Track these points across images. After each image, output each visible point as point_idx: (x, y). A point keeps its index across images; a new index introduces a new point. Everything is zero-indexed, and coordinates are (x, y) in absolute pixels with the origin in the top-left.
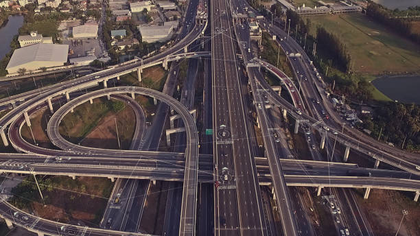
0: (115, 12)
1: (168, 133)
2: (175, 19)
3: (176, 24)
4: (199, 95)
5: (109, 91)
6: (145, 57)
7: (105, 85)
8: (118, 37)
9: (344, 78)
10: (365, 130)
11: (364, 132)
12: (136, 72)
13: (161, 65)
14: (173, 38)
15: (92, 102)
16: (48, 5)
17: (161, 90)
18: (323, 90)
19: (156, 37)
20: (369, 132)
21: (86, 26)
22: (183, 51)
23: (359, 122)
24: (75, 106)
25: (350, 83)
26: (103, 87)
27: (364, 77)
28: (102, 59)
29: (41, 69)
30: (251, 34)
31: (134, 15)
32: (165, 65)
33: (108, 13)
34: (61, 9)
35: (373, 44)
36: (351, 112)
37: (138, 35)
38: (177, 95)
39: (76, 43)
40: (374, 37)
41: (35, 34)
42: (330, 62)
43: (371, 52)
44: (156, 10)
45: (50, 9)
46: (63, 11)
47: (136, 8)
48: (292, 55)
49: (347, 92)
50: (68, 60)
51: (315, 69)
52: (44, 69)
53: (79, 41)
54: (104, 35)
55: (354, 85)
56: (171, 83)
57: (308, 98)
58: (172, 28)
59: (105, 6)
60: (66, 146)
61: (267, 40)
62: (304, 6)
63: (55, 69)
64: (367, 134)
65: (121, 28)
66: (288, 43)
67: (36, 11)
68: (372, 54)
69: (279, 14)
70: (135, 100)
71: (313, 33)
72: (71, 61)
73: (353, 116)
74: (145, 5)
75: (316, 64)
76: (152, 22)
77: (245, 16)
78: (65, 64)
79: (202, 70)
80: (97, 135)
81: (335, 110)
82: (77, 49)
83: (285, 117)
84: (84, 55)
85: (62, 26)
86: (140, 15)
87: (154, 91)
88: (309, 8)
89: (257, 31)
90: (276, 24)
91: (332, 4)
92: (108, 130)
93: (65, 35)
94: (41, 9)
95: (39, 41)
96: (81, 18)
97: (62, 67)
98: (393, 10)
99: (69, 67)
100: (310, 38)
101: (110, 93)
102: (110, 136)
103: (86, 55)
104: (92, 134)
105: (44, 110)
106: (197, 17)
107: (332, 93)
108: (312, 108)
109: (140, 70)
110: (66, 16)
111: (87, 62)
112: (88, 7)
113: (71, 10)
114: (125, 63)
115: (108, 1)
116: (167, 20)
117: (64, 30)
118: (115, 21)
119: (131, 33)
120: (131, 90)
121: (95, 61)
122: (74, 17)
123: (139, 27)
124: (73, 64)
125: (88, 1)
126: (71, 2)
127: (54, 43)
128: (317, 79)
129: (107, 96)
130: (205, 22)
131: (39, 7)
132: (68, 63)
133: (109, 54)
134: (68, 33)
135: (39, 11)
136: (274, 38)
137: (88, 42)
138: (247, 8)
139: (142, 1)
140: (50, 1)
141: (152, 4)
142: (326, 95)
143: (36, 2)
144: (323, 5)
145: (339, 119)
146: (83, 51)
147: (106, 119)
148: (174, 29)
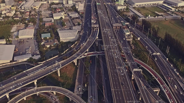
0: (44, 19)
2: (79, 24)
6: (62, 54)
7: (36, 85)
8: (45, 39)
13: (73, 62)
14: (78, 40)
15: (25, 99)
16: (7, 15)
18: (183, 84)
19: (69, 38)
21: (27, 30)
26: (34, 87)
28: (35, 57)
31: (56, 21)
32: (75, 61)
33: (41, 20)
34: (14, 17)
37: (57, 36)
44: (68, 18)
45: (8, 17)
46: (15, 19)
47: (56, 17)
48: (154, 54)
50: (13, 58)
51: (172, 65)
53: (22, 41)
58: (77, 31)
59: (39, 15)
61: (135, 40)
62: (149, 16)
63: (4, 65)
69: (138, 21)
70: (56, 95)
71: (162, 35)
72: (15, 59)
74: (61, 15)
75: (171, 61)
76: (66, 26)
77: (121, 25)
78: (11, 62)
85: (14, 29)
86: (59, 21)
87: (69, 92)
88: (153, 17)
89: (129, 35)
90: (137, 27)
91: (163, 14)
93: (14, 35)
94: (3, 18)
96: (25, 23)
97: (9, 64)
99: (14, 63)
101: (38, 92)
106: (92, 26)
110: (16, 22)
111: (25, 60)
112: (30, 16)
113: (20, 17)
114: (49, 60)
115: (41, 12)
116: (74, 25)
117: (14, 32)
118: (44, 26)
119: (54, 35)
120: (54, 89)
121: (31, 58)
122: (21, 22)
123: (58, 30)
124: (16, 61)
125: (30, 12)
126: (21, 12)
127: (6, 44)
128: (176, 74)
129: (36, 94)
130: (97, 29)
131: (2, 16)
132: (13, 61)
133: (40, 52)
134: (16, 34)
135: (2, 18)
136: (139, 39)
137: (28, 42)
138: (118, 17)
139: (59, 12)
140: (8, 12)
141: (65, 14)
143: (1, 13)
144: (159, 15)
146: (24, 49)
148: (79, 32)
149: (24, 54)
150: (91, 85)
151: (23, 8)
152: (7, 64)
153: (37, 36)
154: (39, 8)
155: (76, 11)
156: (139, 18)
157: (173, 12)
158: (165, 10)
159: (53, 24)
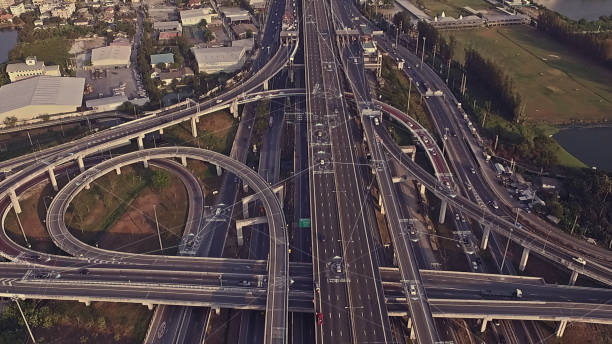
0: (157, 25)
1: (240, 225)
2: (249, 36)
3: (249, 44)
4: (286, 159)
5: (146, 154)
6: (203, 96)
7: (141, 144)
8: (161, 66)
9: (510, 130)
10: (549, 217)
11: (548, 221)
12: (189, 122)
13: (228, 110)
14: (245, 67)
15: (119, 172)
16: (55, 14)
17: (228, 153)
18: (479, 149)
19: (223, 64)
20: (556, 221)
21: (113, 47)
22: (261, 88)
23: (541, 204)
24: (92, 179)
25: (521, 140)
26: (137, 148)
27: (541, 128)
28: (136, 101)
29: (41, 117)
30: (366, 59)
31: (187, 30)
32: (234, 110)
33: (148, 27)
34: (74, 21)
35: (551, 75)
36: (525, 187)
37: (191, 61)
38: (252, 161)
39: (96, 74)
40: (552, 64)
41: (33, 62)
42: (488, 104)
43: (550, 88)
44: (220, 22)
45: (58, 20)
46: (78, 24)
47: (190, 19)
48: (429, 93)
49: (516, 153)
50: (84, 103)
51: (466, 116)
52: (46, 118)
53: (101, 71)
54: (140, 62)
55: (528, 143)
56: (243, 140)
58: (244, 51)
59: (142, 15)
60: (76, 248)
61: (390, 69)
62: (443, 15)
63: (63, 117)
64: (553, 224)
65: (166, 51)
66: (422, 73)
67: (36, 24)
68: (552, 91)
69: (407, 28)
70: (188, 167)
71: (460, 58)
72: (89, 104)
73: (529, 194)
74: (203, 14)
75: (467, 109)
76: (214, 41)
77: (356, 32)
78: (79, 110)
80: (126, 228)
81: (500, 183)
82: (98, 85)
83: (424, 196)
84: (109, 93)
85: (77, 47)
86: (195, 30)
87: (216, 154)
88: (451, 19)
89: (374, 55)
90: (403, 43)
91: (484, 12)
92: (144, 220)
93: (80, 61)
94: (45, 21)
95: (39, 72)
96: (106, 34)
97: (75, 115)
98: (578, 20)
99: (85, 113)
100: (455, 65)
101: (148, 158)
102: (146, 229)
103: (112, 94)
104: (119, 227)
105: (44, 185)
106: (282, 34)
107: (494, 154)
108: (464, 180)
109: (195, 119)
110: (82, 32)
111: (113, 106)
112: (116, 17)
113: (90, 22)
114: (171, 107)
115: (147, 7)
116: (237, 37)
117: (77, 54)
118: (158, 39)
119: (182, 59)
120: (181, 152)
121: (126, 104)
122: (94, 32)
123: (194, 49)
124: (91, 109)
125: (117, 9)
126: (91, 10)
127: (62, 76)
128: (469, 131)
129: (143, 162)
130: (295, 42)
131: (41, 17)
132: (83, 108)
133: (148, 92)
134: (84, 59)
135: (41, 23)
136: (401, 66)
137: (115, 73)
138: (357, 19)
139: (197, 7)
140: (58, 8)
141: (214, 12)
142: (485, 158)
143: (37, 10)
144: (471, 14)
145: (508, 198)
146: (108, 87)
147: (141, 200)
148: (247, 52)
150: (268, 150)
152: (70, 115)
153: (138, 60)
155: (244, 5)
156: (412, 21)
157: (512, 9)
158: (494, 3)
159: (180, 35)
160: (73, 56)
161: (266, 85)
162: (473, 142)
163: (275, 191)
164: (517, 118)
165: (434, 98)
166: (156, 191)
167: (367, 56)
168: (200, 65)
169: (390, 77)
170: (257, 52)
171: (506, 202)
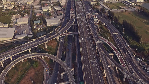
0: (36, 11)
2: (61, 15)
3: (62, 17)
4: (74, 57)
5: (31, 55)
6: (49, 34)
7: (30, 52)
8: (37, 24)
9: (139, 45)
12: (45, 44)
13: (56, 38)
14: (60, 25)
15: (23, 61)
16: (8, 8)
18: (131, 53)
19: (54, 24)
21: (23, 18)
24: (14, 65)
25: (144, 50)
28: (29, 36)
30: (95, 23)
31: (44, 13)
32: (58, 38)
33: (33, 12)
34: (13, 10)
35: (146, 27)
36: (148, 67)
37: (45, 22)
40: (146, 23)
42: (131, 37)
43: (147, 31)
44: (53, 10)
45: (9, 10)
46: (14, 11)
47: (45, 10)
48: (114, 33)
50: (14, 36)
51: (125, 41)
52: (2, 41)
53: (20, 26)
55: (146, 51)
56: (60, 51)
57: (125, 58)
59: (32, 8)
61: (101, 25)
62: (114, 8)
63: (8, 41)
65: (38, 19)
66: (110, 26)
67: (3, 11)
69: (105, 12)
70: (44, 59)
71: (121, 21)
74: (48, 8)
75: (125, 38)
76: (51, 16)
77: (91, 14)
78: (12, 39)
79: (74, 41)
81: (139, 65)
82: (18, 31)
83: (117, 70)
85: (13, 18)
86: (46, 13)
87: (53, 56)
88: (116, 10)
89: (97, 21)
90: (104, 17)
91: (124, 7)
93: (14, 22)
94: (5, 10)
95: (1, 26)
96: (22, 14)
97: (11, 40)
99: (14, 40)
104: (22, 82)
106: (71, 15)
107: (136, 54)
110: (15, 13)
111: (22, 38)
112: (25, 9)
113: (18, 10)
114: (39, 38)
115: (33, 6)
116: (58, 15)
117: (14, 20)
118: (36, 16)
119: (43, 22)
120: (42, 55)
121: (26, 37)
122: (19, 13)
123: (46, 19)
124: (16, 38)
125: (25, 6)
126: (18, 7)
127: (9, 28)
128: (127, 46)
129: (30, 58)
130: (74, 17)
131: (4, 9)
132: (14, 38)
133: (33, 33)
134: (15, 22)
135: (4, 11)
136: (104, 24)
137: (24, 26)
138: (90, 9)
139: (47, 6)
140: (9, 6)
141: (52, 7)
142: (133, 56)
143: (3, 7)
144: (121, 8)
145: (143, 71)
146: (21, 31)
147: (29, 71)
148: (61, 20)
149: (22, 34)
150: (68, 53)
151: (20, 4)
152: (10, 40)
153: (30, 22)
154: (32, 3)
155: (60, 5)
156: (106, 10)
157: (132, 6)
158: (127, 5)
159: (42, 14)
160: (12, 21)
161: (67, 31)
162: (129, 50)
163: (71, 70)
164: (140, 41)
165: (115, 35)
166: (34, 68)
167: (95, 22)
168: (48, 24)
169: (102, 28)
170: (64, 20)
171: (143, 73)
